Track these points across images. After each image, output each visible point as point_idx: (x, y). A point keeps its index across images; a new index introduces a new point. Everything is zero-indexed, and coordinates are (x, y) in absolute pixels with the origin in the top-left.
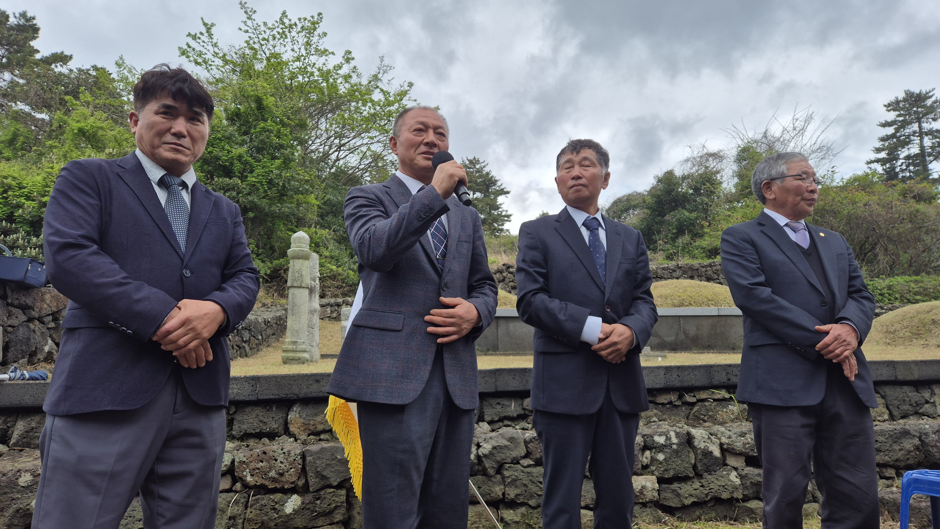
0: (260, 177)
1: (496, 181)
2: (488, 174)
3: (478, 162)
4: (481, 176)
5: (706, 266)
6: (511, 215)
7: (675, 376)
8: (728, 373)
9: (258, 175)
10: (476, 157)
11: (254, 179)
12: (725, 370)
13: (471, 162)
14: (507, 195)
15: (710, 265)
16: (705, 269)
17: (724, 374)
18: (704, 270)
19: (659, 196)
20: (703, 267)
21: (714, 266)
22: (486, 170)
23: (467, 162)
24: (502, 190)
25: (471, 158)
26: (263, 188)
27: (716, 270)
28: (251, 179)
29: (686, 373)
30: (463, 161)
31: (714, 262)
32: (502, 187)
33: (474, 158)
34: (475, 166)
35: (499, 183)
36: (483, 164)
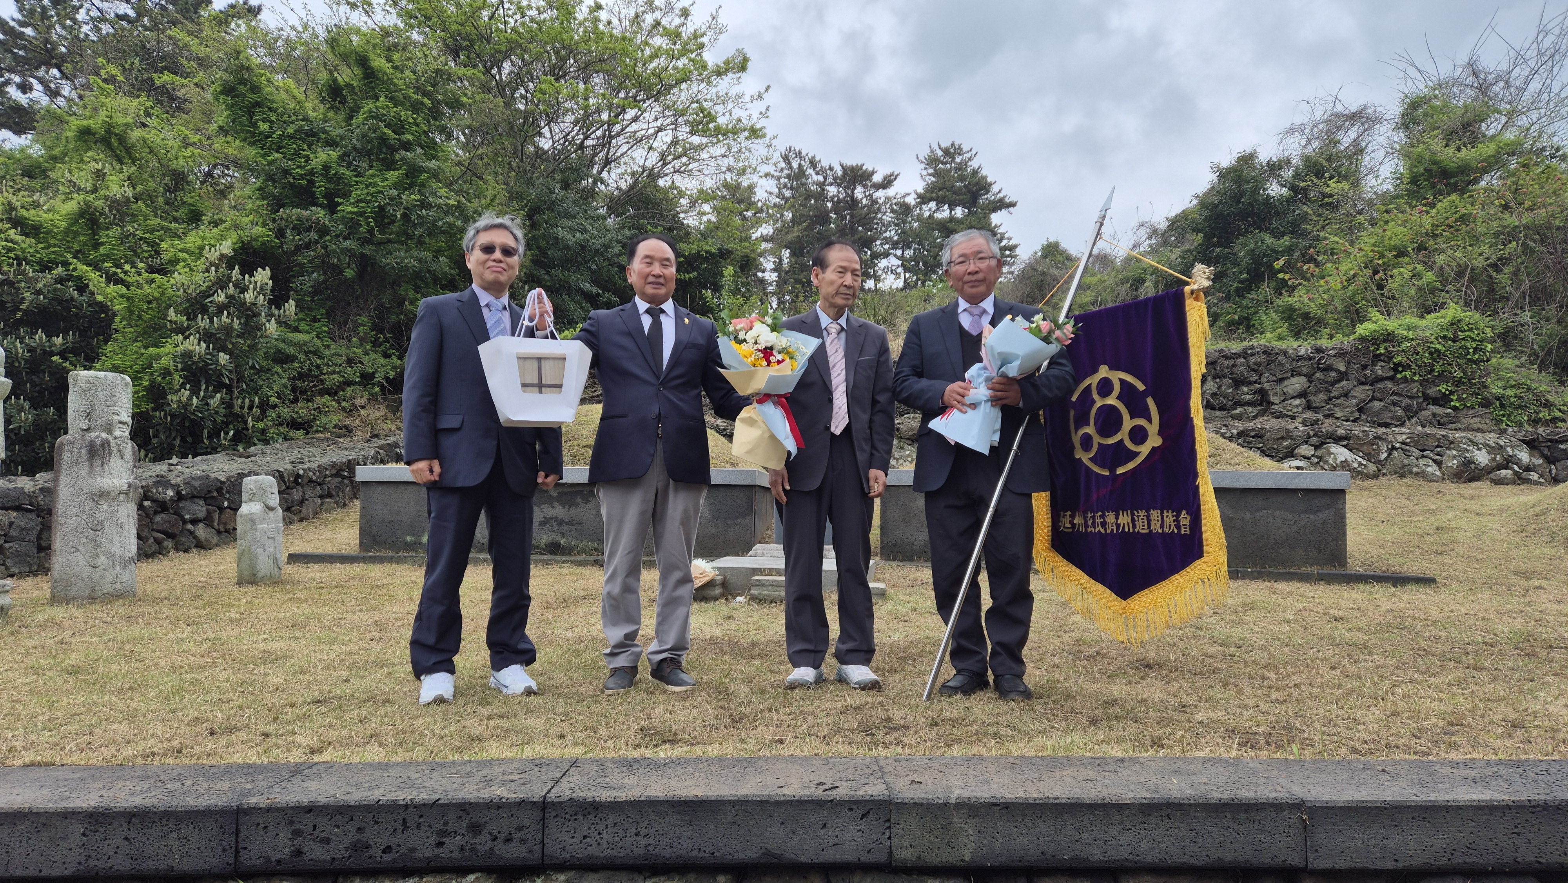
0: (363, 204)
1: (991, 184)
2: (975, 172)
3: (959, 151)
4: (962, 179)
5: (1237, 356)
6: (1016, 246)
7: (119, 841)
8: (297, 833)
9: (361, 201)
10: (956, 143)
11: (350, 209)
12: (291, 823)
13: (946, 152)
14: (1011, 209)
15: (1244, 354)
16: (1232, 362)
17: (284, 835)
18: (1226, 363)
19: (1216, 206)
20: (1226, 357)
21: (1253, 355)
22: (974, 164)
23: (940, 153)
24: (1001, 200)
25: (945, 144)
26: (368, 224)
27: (1255, 363)
28: (348, 208)
29: (156, 831)
30: (932, 151)
31: (1252, 347)
32: (1001, 195)
33: (953, 145)
34: (953, 159)
35: (995, 189)
36: (968, 155)
